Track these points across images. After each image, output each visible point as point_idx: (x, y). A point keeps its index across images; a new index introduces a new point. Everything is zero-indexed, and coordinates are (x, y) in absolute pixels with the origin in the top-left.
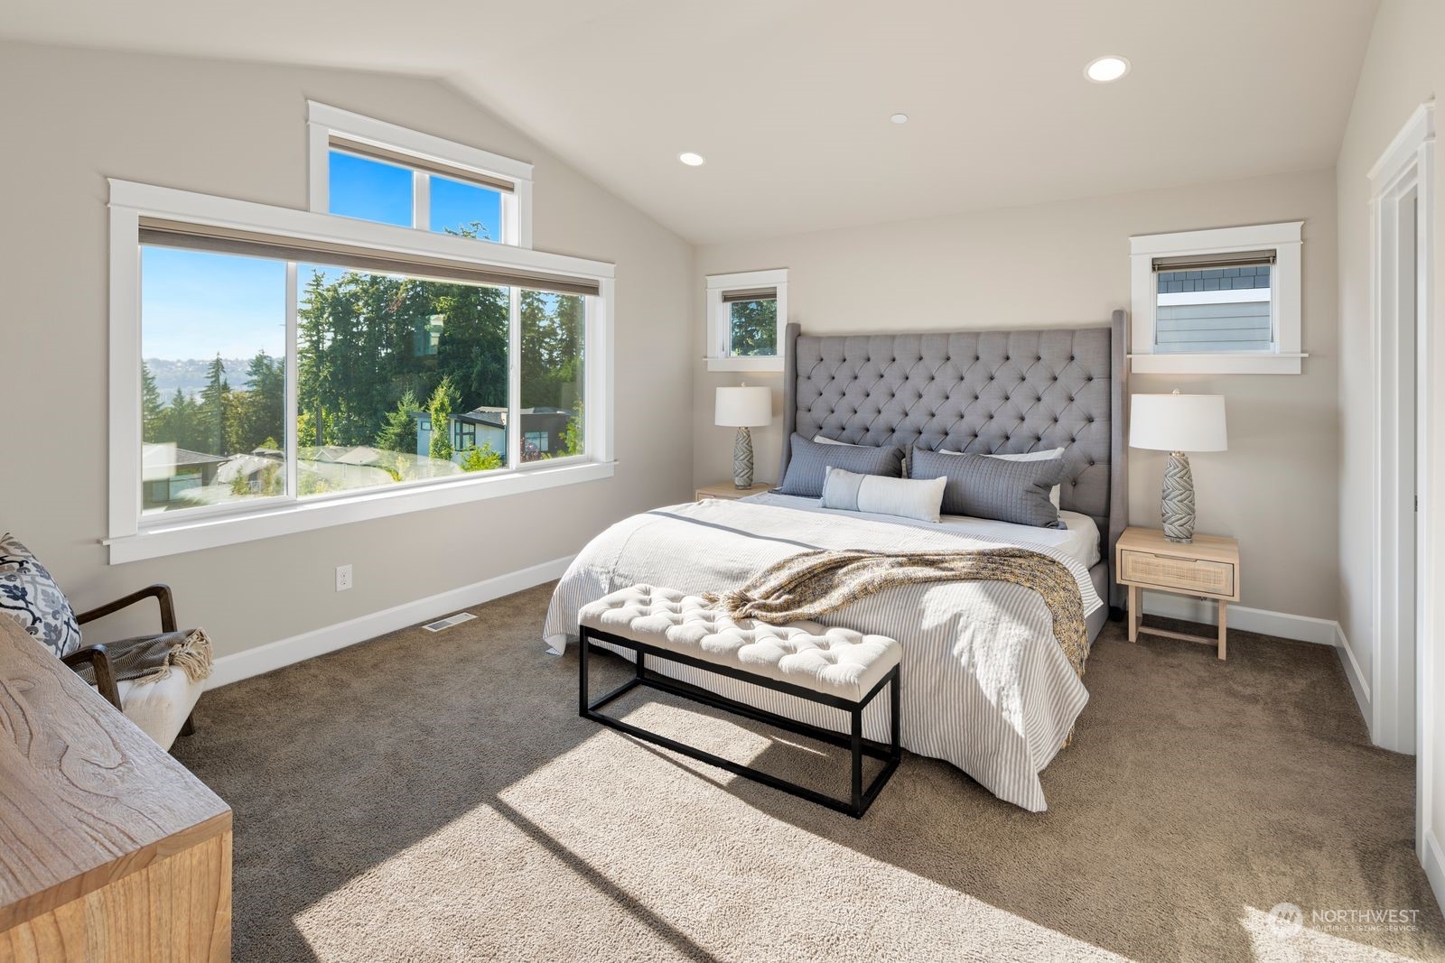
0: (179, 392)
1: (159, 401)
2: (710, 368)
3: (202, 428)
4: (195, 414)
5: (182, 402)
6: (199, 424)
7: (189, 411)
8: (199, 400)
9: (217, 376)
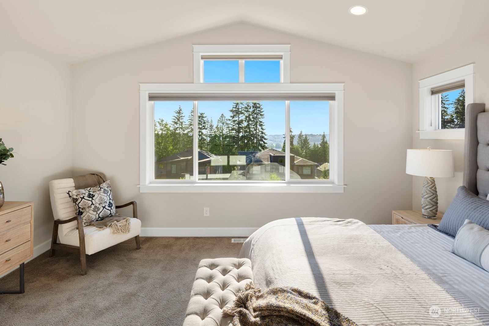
0: (314, 144)
1: (310, 146)
2: (422, 137)
3: (320, 154)
4: (318, 150)
5: (315, 146)
6: (319, 153)
7: (317, 149)
8: (320, 146)
9: (324, 139)
